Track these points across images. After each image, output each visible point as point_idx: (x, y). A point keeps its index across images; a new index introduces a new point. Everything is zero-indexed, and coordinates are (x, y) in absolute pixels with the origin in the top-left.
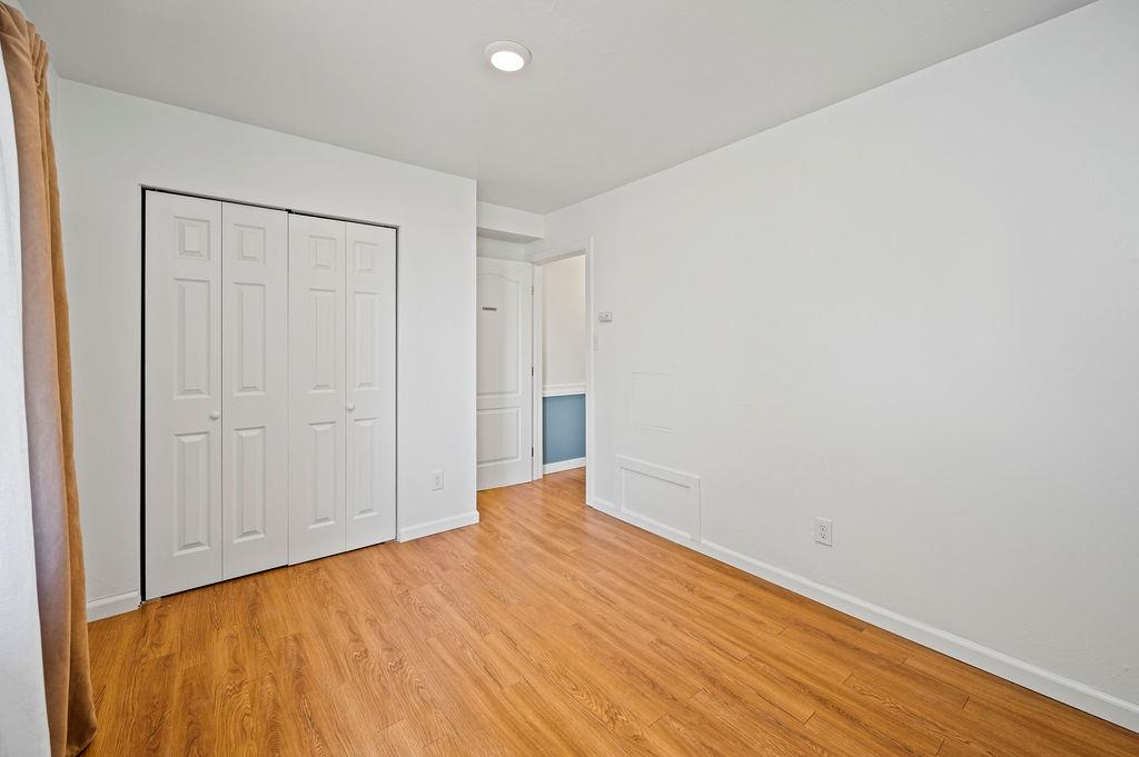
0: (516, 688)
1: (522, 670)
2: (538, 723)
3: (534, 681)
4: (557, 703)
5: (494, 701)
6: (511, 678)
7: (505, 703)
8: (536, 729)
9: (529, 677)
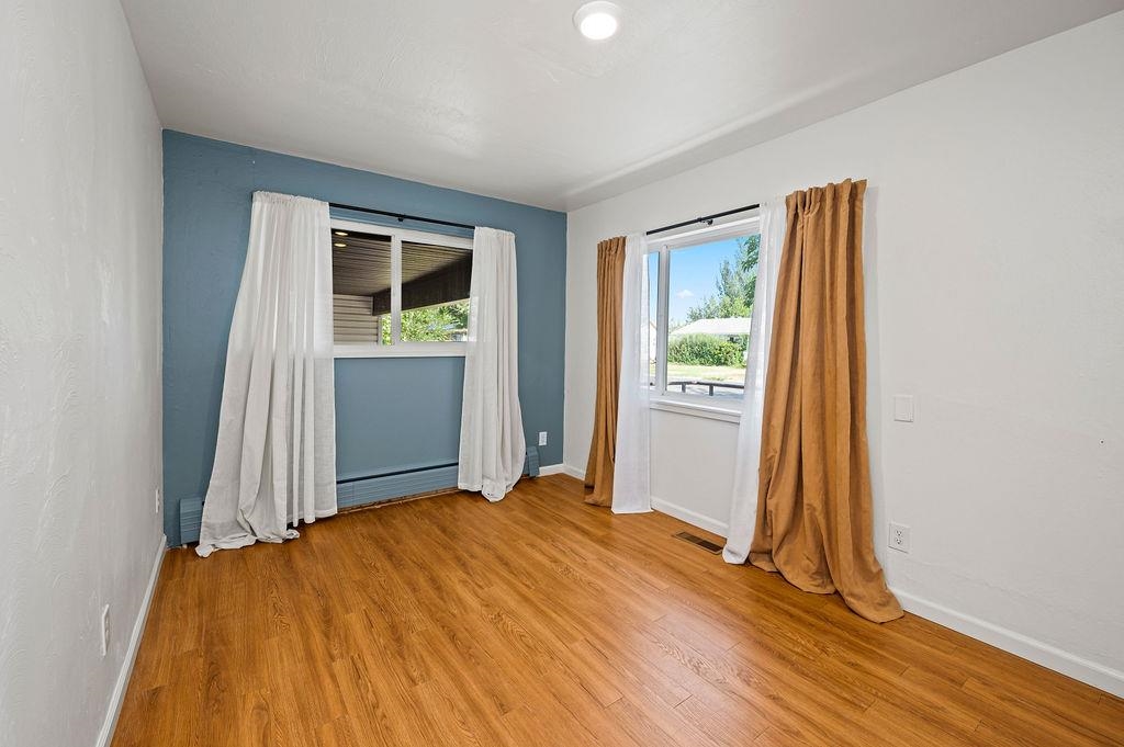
0: (575, 639)
1: (570, 655)
2: (554, 615)
3: (559, 644)
4: (538, 626)
5: (590, 630)
6: (579, 647)
7: (580, 628)
8: (556, 613)
9: (563, 648)
